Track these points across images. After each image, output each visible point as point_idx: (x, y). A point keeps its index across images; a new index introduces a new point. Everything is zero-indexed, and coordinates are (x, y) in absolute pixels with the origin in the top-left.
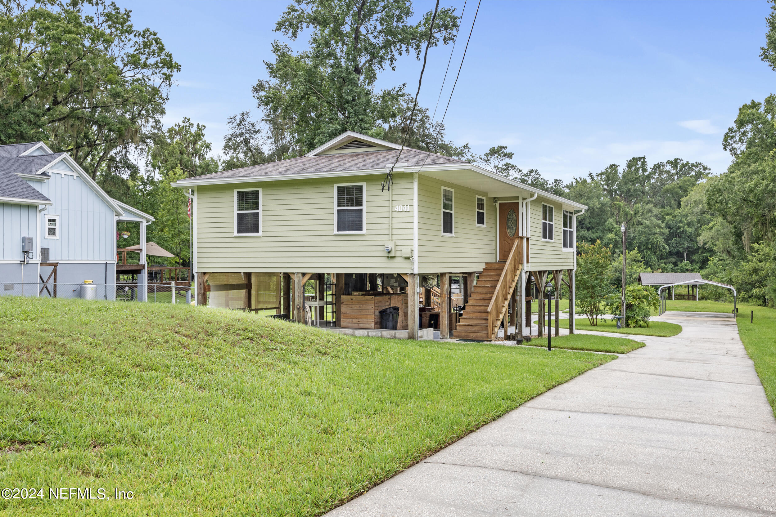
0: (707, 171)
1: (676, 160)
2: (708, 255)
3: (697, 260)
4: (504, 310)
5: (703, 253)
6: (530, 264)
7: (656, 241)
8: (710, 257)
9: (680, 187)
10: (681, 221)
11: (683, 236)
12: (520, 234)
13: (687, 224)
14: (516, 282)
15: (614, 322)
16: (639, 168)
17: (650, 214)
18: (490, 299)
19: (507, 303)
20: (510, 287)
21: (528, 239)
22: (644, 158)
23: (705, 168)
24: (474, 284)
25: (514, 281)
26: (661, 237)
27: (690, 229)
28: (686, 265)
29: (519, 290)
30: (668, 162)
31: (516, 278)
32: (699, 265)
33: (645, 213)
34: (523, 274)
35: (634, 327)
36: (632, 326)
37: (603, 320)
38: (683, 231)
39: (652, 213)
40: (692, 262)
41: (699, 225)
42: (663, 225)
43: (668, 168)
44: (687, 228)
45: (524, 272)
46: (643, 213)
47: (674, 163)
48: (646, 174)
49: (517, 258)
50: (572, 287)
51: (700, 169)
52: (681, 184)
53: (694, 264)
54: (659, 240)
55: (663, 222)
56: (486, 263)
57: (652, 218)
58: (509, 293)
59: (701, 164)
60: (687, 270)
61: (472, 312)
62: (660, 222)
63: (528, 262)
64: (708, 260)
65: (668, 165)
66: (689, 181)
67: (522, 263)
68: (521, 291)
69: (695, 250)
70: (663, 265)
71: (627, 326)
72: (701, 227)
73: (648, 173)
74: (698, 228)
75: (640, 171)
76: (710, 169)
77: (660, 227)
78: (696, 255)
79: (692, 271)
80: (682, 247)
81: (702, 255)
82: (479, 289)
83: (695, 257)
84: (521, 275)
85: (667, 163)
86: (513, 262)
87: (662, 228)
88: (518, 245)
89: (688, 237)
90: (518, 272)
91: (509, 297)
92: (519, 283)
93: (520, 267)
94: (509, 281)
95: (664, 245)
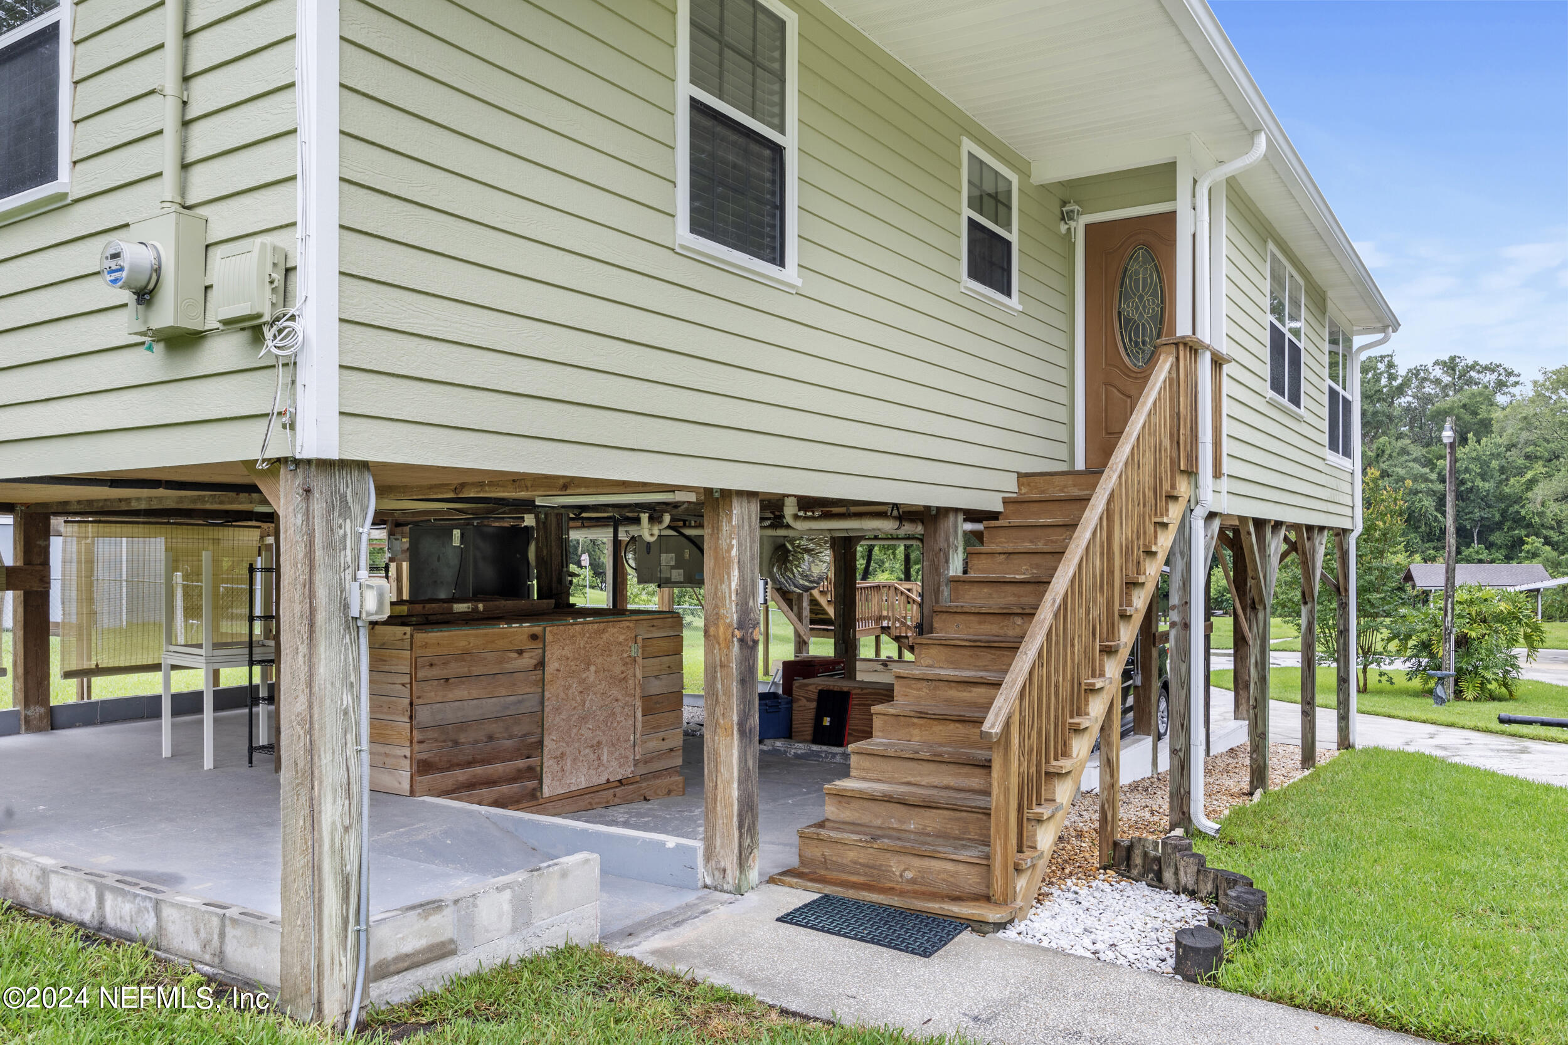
0: (1513, 379)
1: (1453, 359)
2: (1524, 532)
3: (1499, 542)
4: (1097, 708)
5: (1511, 529)
6: (1225, 484)
7: (1419, 505)
8: (1527, 536)
9: (1464, 406)
10: (1467, 470)
11: (1472, 498)
12: (1183, 329)
13: (1479, 474)
14: (1161, 557)
15: (1417, 683)
16: (1381, 374)
17: (1406, 457)
18: (1013, 647)
19: (1113, 669)
20: (1132, 584)
21: (1218, 362)
22: (1392, 356)
23: (1510, 374)
24: (955, 566)
25: (1151, 554)
26: (1429, 498)
27: (1487, 485)
28: (1477, 552)
29: (1174, 599)
30: (1437, 363)
31: (1165, 542)
32: (1504, 552)
33: (1395, 454)
34: (1198, 525)
35: (1476, 699)
36: (1469, 694)
37: (1384, 679)
38: (1471, 489)
39: (1408, 454)
40: (1490, 546)
41: (1504, 477)
42: (1434, 476)
43: (1438, 372)
44: (1479, 483)
45: (1200, 512)
46: (1390, 456)
47: (1450, 365)
48: (1395, 384)
49: (1167, 442)
50: (1347, 590)
51: (1500, 375)
52: (1466, 401)
53: (1493, 551)
54: (1426, 503)
55: (1432, 470)
56: (1020, 475)
57: (1411, 464)
58: (1125, 617)
59: (1500, 365)
60: (1480, 561)
61: (922, 715)
62: (1427, 470)
63: (1217, 474)
64: (1523, 543)
65: (1437, 368)
66: (1481, 394)
67: (1191, 473)
68: (1187, 604)
69: (1497, 523)
70: (1432, 552)
71: (1459, 694)
72: (1507, 479)
73: (1399, 381)
74: (1501, 482)
75: (1384, 381)
76: (1519, 376)
77: (1427, 480)
78: (1497, 534)
79: (1492, 562)
80: (1470, 519)
81: (1511, 533)
82: (974, 591)
83: (1496, 537)
84: (1184, 528)
85: (1434, 364)
86: (1148, 461)
87: (1431, 481)
88: (1173, 382)
89: (1482, 500)
90: (1175, 513)
91: (1127, 635)
92: (1180, 564)
93: (1183, 488)
94: (1128, 551)
95: (1436, 513)
